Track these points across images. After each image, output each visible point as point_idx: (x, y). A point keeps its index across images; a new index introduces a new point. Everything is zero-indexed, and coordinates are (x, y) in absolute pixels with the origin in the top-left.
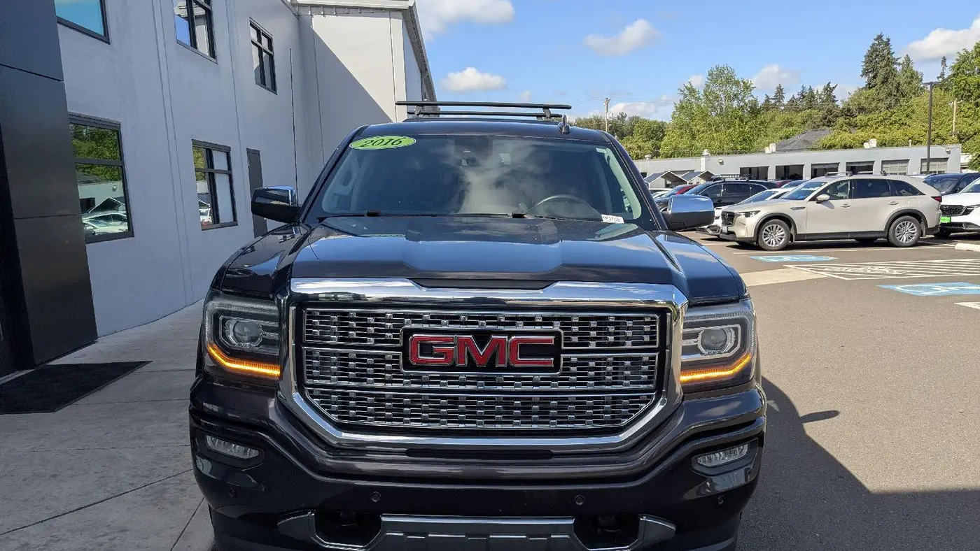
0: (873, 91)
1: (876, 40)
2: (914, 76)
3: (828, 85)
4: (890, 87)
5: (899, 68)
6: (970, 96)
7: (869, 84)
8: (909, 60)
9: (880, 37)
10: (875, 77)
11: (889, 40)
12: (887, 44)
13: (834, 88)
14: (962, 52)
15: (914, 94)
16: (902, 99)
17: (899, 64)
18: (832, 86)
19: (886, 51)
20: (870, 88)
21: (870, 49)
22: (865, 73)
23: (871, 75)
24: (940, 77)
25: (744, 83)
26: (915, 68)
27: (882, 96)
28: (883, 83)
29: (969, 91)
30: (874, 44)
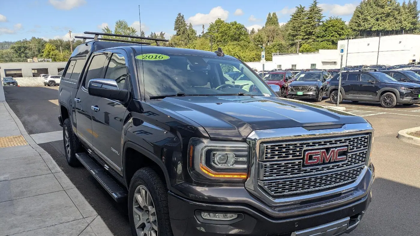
0: (179, 36)
1: (178, 15)
2: (193, 32)
3: (162, 32)
4: (185, 36)
5: (188, 28)
6: (215, 41)
7: (178, 34)
8: (191, 25)
9: (180, 14)
10: (179, 31)
11: (183, 16)
12: (183, 17)
13: (164, 34)
14: (211, 23)
15: (194, 39)
16: (190, 41)
17: (188, 26)
18: (163, 33)
19: (182, 20)
20: (178, 35)
21: (176, 19)
22: (176, 29)
23: (178, 30)
24: (203, 33)
25: (132, 29)
26: (194, 28)
27: (183, 39)
28: (183, 33)
29: (214, 39)
30: (178, 17)
